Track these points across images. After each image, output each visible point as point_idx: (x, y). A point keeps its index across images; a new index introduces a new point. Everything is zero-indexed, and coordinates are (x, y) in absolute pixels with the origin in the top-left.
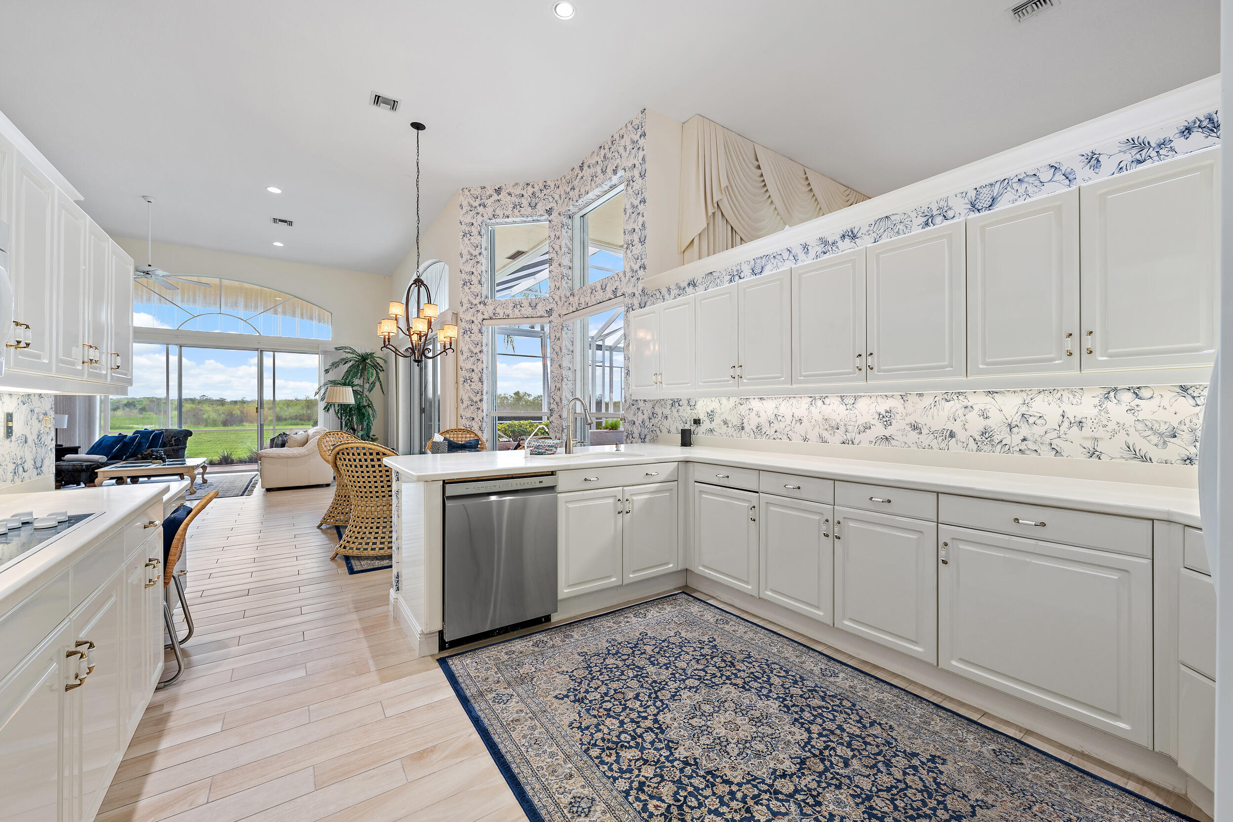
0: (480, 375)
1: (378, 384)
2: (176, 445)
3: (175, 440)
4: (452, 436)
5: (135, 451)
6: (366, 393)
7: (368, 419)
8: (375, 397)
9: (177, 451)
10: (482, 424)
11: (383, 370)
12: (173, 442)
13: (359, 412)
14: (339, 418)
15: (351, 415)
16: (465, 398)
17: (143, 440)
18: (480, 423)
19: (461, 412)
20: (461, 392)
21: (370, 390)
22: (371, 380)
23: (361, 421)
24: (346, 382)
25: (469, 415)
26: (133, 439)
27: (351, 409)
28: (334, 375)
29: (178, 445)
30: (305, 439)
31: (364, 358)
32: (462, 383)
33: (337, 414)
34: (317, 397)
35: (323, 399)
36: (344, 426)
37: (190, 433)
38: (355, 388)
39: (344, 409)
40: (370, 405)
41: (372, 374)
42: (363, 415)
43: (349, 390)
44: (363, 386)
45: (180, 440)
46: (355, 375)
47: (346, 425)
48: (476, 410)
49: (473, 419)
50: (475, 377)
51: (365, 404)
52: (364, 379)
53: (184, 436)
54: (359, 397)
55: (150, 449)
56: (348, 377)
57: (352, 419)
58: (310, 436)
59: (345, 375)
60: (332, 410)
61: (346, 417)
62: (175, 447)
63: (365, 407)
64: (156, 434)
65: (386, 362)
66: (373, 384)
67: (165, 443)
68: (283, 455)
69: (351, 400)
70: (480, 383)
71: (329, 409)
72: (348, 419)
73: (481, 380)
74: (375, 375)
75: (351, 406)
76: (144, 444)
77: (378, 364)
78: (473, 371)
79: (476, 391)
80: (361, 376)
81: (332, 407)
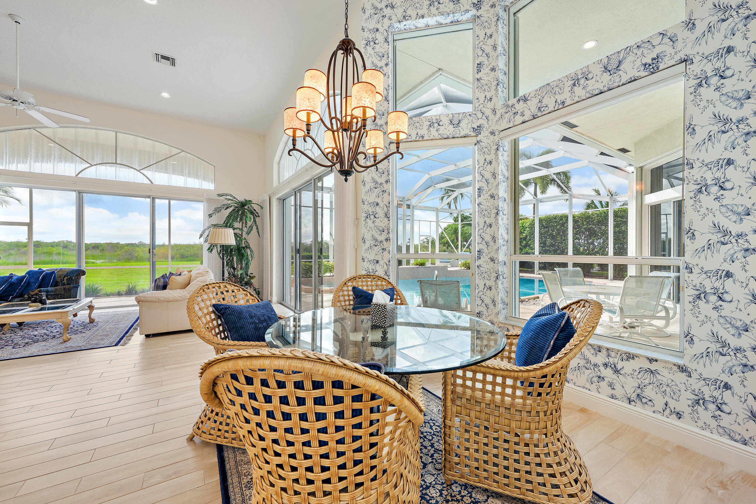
0: (386, 209)
1: (254, 228)
2: (68, 284)
3: (67, 279)
4: (360, 283)
5: (23, 291)
6: (244, 235)
7: (247, 259)
8: (252, 239)
9: (69, 290)
10: (388, 269)
11: (259, 216)
12: (65, 281)
13: (239, 253)
14: (220, 257)
15: (231, 256)
16: (368, 237)
17: (32, 280)
18: (385, 267)
19: (363, 253)
20: (364, 230)
21: (248, 233)
22: (249, 224)
23: (240, 260)
24: (227, 224)
25: (372, 256)
26: (21, 279)
27: (232, 250)
28: (215, 220)
29: (70, 284)
30: (187, 281)
31: (243, 204)
32: (364, 219)
33: (219, 254)
34: (202, 240)
35: (206, 241)
36: (225, 265)
37: (84, 273)
38: (236, 231)
39: (226, 250)
40: (248, 247)
41: (250, 218)
42: (243, 255)
43: (231, 231)
44: (242, 229)
45: (72, 279)
46: (235, 220)
47: (227, 265)
48: (381, 251)
49: (377, 262)
50: (380, 213)
51: (243, 245)
52: (243, 223)
53: (77, 275)
54: (238, 239)
55: (38, 289)
56: (228, 221)
57: (233, 259)
58: (192, 278)
59: (226, 219)
60: (215, 251)
61: (227, 257)
62: (67, 287)
63: (244, 248)
64: (47, 274)
65: (262, 208)
66: (251, 227)
67: (57, 282)
68: (163, 299)
69: (232, 241)
70: (386, 219)
71: (212, 250)
72: (229, 259)
73: (387, 216)
74: (252, 219)
75: (232, 247)
76: (32, 284)
77: (255, 210)
78: (377, 204)
79: (381, 229)
80: (241, 220)
81: (215, 248)
